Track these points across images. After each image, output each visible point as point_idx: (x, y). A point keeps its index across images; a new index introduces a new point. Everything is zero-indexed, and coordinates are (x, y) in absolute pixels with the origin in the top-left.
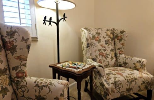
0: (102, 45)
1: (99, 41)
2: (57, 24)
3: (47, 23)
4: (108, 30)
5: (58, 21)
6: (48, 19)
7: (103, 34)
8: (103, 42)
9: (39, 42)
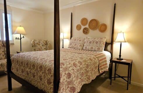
0: (40, 47)
1: (39, 45)
2: (21, 39)
3: (17, 39)
4: (44, 41)
5: (21, 38)
6: (17, 38)
7: (42, 42)
8: (41, 45)
9: (15, 45)
